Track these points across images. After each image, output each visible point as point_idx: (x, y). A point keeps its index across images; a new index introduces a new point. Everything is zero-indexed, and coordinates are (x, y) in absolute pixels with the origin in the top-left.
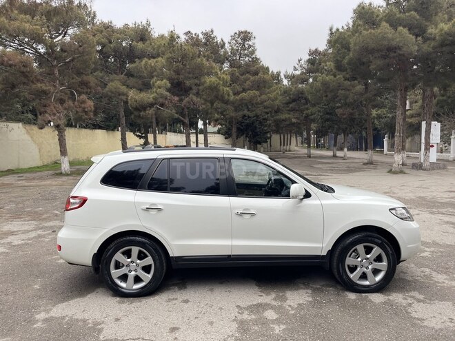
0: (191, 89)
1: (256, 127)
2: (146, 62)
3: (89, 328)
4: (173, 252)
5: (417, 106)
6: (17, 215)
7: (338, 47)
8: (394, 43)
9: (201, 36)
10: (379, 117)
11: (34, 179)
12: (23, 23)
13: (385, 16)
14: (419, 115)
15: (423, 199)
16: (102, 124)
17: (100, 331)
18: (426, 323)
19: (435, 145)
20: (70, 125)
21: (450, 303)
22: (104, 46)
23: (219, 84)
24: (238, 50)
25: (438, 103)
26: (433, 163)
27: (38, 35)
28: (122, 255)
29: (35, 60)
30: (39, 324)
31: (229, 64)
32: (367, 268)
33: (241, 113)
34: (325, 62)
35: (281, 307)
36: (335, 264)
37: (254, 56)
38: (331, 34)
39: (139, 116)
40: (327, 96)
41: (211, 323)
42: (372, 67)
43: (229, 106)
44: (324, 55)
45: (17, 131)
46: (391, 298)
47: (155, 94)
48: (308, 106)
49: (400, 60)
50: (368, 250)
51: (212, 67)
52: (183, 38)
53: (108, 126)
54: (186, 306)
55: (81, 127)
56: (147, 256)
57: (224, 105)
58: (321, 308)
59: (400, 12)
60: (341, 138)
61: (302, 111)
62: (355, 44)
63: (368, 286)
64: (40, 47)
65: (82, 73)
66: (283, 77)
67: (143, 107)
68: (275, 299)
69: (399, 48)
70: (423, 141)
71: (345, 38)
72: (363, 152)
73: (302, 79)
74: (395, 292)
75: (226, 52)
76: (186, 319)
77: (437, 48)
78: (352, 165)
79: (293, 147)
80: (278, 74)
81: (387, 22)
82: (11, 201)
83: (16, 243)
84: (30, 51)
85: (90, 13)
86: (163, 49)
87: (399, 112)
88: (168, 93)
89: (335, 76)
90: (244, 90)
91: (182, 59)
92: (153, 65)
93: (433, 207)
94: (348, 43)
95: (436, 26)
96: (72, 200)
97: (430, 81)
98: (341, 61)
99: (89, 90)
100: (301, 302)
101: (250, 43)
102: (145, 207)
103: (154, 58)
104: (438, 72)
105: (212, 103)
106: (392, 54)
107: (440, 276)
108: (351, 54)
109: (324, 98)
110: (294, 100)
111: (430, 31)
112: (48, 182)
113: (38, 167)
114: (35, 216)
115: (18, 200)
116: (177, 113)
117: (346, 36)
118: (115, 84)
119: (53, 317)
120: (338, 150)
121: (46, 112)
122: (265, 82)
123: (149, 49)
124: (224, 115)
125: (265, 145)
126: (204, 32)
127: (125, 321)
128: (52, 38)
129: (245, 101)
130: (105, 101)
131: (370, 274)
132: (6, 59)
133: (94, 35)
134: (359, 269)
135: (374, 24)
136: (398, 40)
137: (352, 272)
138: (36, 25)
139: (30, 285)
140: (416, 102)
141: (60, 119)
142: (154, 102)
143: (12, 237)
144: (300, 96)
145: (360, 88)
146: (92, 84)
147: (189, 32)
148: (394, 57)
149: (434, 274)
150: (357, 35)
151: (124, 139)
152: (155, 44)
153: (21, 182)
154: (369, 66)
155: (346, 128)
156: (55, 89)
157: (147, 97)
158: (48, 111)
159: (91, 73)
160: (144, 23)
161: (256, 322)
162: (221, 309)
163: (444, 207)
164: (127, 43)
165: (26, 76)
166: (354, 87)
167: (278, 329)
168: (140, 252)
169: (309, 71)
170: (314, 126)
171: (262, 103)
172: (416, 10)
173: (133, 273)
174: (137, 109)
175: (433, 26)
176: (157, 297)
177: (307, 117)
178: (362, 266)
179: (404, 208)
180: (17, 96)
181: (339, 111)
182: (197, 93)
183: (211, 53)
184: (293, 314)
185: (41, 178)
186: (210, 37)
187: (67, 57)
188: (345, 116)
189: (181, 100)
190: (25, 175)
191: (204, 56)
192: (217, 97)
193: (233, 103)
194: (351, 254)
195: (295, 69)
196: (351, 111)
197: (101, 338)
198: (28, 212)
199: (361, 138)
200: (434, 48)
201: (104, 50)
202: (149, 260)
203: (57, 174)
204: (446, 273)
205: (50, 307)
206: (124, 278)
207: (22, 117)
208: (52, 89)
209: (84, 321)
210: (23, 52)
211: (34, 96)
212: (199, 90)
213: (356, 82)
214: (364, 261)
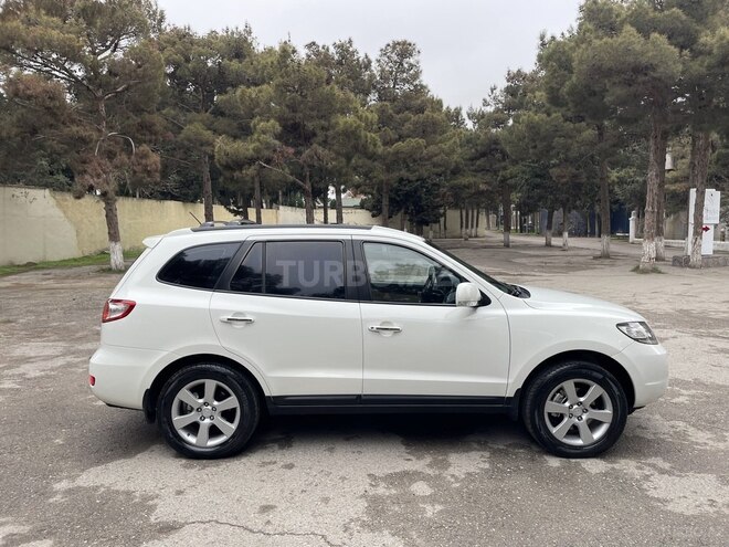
0: (314, 135)
1: (420, 197)
2: (243, 93)
3: (135, 505)
4: (271, 390)
5: (684, 164)
6: (36, 332)
7: (552, 66)
8: (644, 60)
9: (332, 50)
10: (621, 181)
11: (67, 277)
12: (49, 30)
13: (631, 16)
14: (686, 178)
15: (687, 313)
16: (176, 192)
17: (152, 509)
18: (670, 507)
19: (712, 228)
20: (124, 192)
21: (712, 477)
22: (177, 66)
23: (359, 126)
24: (391, 73)
25: (718, 160)
26: (708, 257)
27: (72, 48)
28: (189, 393)
29: (69, 88)
30: (58, 498)
31: (377, 95)
32: (580, 418)
33: (395, 175)
34: (533, 91)
35: (438, 477)
36: (528, 411)
37: (417, 82)
38: (543, 45)
39: (232, 179)
40: (535, 147)
41: (326, 500)
42: (608, 99)
43: (376, 163)
44: (533, 80)
45: (41, 201)
46: (616, 466)
47: (257, 144)
48: (507, 162)
49: (653, 87)
50: (582, 390)
51: (348, 100)
52: (302, 53)
53: (184, 195)
54: (289, 473)
55: (143, 196)
56: (229, 395)
57: (368, 162)
58: (502, 480)
59: (656, 9)
60: (558, 215)
61: (496, 172)
62: (581, 62)
63: (581, 447)
64: (76, 67)
65: (143, 110)
66: (465, 116)
67: (237, 164)
68: (430, 466)
69: (653, 68)
70: (691, 220)
71: (564, 52)
72: (596, 239)
73: (496, 120)
74: (625, 457)
75: (372, 76)
76: (286, 493)
77: (713, 67)
78: (575, 259)
79: (482, 230)
80: (458, 112)
81: (632, 25)
82: (28, 311)
83: (32, 374)
84: (61, 75)
85: (155, 12)
86: (271, 71)
87: (652, 174)
88: (277, 142)
89: (549, 115)
90: (401, 138)
91: (300, 86)
92: (253, 96)
93: (701, 326)
94: (570, 60)
95: (713, 32)
96: (112, 306)
97: (704, 122)
98: (558, 89)
99: (154, 137)
100: (472, 470)
101: (412, 61)
102: (226, 317)
103: (256, 85)
104: (717, 107)
105: (349, 159)
106: (641, 78)
107: (700, 434)
108: (574, 78)
109: (531, 151)
110: (483, 155)
111: (703, 39)
112: (89, 283)
113: (75, 260)
114: (65, 334)
115: (41, 309)
116: (292, 174)
117: (566, 49)
118: (195, 127)
119: (80, 487)
120: (554, 235)
121: (85, 171)
122: (435, 123)
123: (249, 71)
124: (370, 179)
125: (436, 226)
126: (338, 43)
127: (191, 495)
128: (94, 54)
129: (402, 156)
130: (179, 154)
131: (584, 428)
132: (21, 87)
133: (162, 49)
134: (566, 419)
135: (612, 29)
136: (650, 54)
137: (555, 425)
138: (68, 33)
139: (48, 439)
140: (683, 157)
141: (108, 184)
142: (255, 156)
143: (27, 366)
144: (493, 146)
145: (589, 133)
146: (158, 128)
147: (314, 43)
148: (644, 83)
149: (691, 430)
150: (584, 46)
151: (209, 216)
152: (259, 62)
153: (48, 282)
154: (603, 97)
155: (568, 200)
156: (101, 135)
157: (245, 148)
158: (89, 170)
159: (158, 110)
160: (241, 28)
161: (396, 500)
162: (343, 479)
163: (719, 327)
164: (214, 62)
165: (54, 115)
166: (579, 131)
167: (431, 511)
168: (218, 389)
169: (509, 107)
170: (515, 197)
171: (430, 158)
172: (681, 6)
173: (207, 421)
174: (228, 167)
175: (708, 32)
176: (244, 460)
177: (504, 180)
178: (571, 416)
179: (642, 323)
180: (41, 147)
181: (554, 172)
182: (325, 142)
183: (349, 77)
184: (457, 489)
185: (79, 277)
186: (347, 51)
187: (117, 84)
188: (565, 180)
189: (298, 153)
190: (53, 271)
191: (337, 83)
192: (356, 148)
193: (382, 158)
194: (554, 395)
195: (486, 103)
196: (574, 171)
197: (152, 519)
198: (55, 328)
199: (593, 216)
200: (709, 67)
201: (178, 72)
202: (232, 402)
203: (104, 271)
204: (710, 430)
205: (77, 471)
206: (193, 428)
207: (51, 180)
208: (95, 135)
209: (128, 494)
210: (50, 76)
211: (66, 147)
212: (326, 136)
213: (584, 124)
214: (575, 407)
